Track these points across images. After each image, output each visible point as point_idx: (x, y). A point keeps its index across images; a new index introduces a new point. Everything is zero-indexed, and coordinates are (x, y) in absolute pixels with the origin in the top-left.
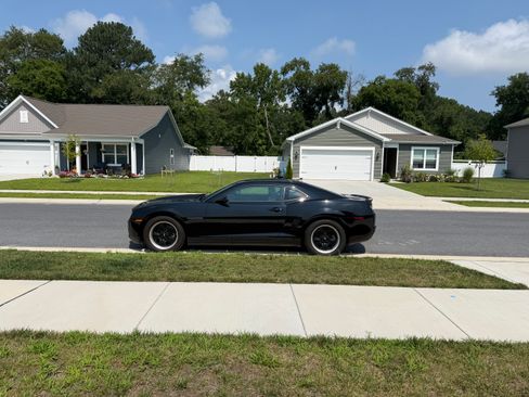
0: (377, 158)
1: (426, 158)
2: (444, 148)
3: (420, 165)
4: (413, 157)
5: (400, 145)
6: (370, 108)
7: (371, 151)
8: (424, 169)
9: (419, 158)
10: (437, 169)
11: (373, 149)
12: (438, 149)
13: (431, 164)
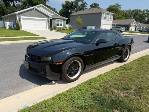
0: (48, 22)
1: (60, 23)
2: (64, 20)
3: (58, 25)
4: (56, 23)
5: (53, 18)
6: (41, 4)
7: (46, 20)
8: (59, 26)
9: (58, 23)
10: (62, 27)
11: (47, 19)
12: (62, 20)
13: (61, 25)
